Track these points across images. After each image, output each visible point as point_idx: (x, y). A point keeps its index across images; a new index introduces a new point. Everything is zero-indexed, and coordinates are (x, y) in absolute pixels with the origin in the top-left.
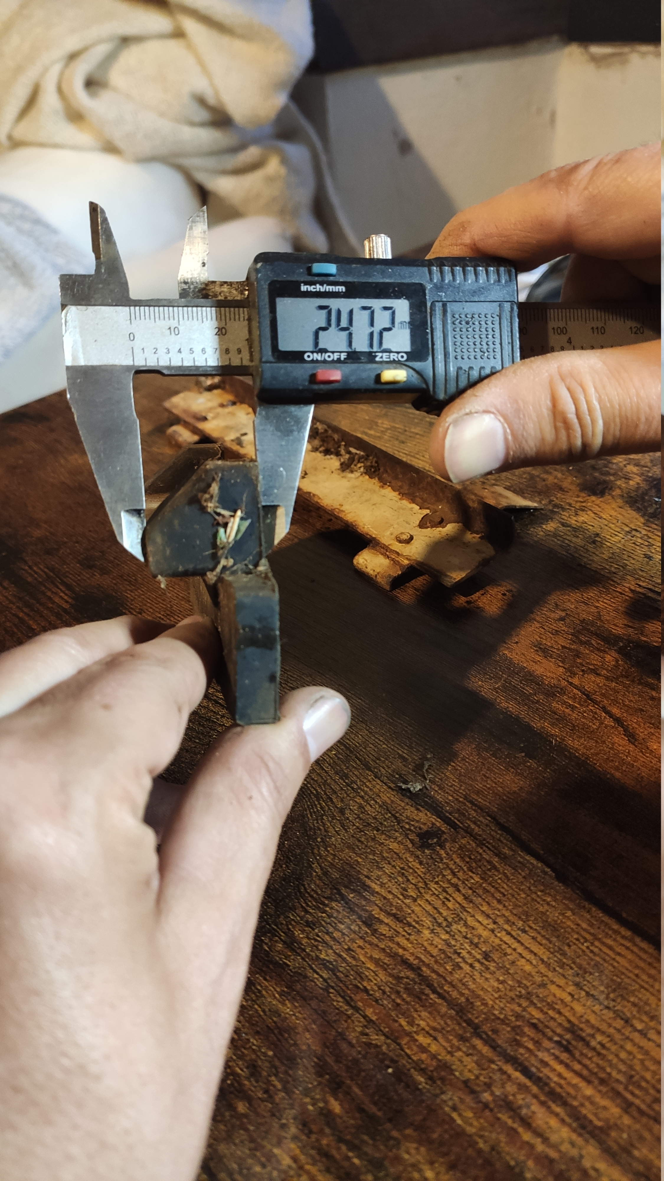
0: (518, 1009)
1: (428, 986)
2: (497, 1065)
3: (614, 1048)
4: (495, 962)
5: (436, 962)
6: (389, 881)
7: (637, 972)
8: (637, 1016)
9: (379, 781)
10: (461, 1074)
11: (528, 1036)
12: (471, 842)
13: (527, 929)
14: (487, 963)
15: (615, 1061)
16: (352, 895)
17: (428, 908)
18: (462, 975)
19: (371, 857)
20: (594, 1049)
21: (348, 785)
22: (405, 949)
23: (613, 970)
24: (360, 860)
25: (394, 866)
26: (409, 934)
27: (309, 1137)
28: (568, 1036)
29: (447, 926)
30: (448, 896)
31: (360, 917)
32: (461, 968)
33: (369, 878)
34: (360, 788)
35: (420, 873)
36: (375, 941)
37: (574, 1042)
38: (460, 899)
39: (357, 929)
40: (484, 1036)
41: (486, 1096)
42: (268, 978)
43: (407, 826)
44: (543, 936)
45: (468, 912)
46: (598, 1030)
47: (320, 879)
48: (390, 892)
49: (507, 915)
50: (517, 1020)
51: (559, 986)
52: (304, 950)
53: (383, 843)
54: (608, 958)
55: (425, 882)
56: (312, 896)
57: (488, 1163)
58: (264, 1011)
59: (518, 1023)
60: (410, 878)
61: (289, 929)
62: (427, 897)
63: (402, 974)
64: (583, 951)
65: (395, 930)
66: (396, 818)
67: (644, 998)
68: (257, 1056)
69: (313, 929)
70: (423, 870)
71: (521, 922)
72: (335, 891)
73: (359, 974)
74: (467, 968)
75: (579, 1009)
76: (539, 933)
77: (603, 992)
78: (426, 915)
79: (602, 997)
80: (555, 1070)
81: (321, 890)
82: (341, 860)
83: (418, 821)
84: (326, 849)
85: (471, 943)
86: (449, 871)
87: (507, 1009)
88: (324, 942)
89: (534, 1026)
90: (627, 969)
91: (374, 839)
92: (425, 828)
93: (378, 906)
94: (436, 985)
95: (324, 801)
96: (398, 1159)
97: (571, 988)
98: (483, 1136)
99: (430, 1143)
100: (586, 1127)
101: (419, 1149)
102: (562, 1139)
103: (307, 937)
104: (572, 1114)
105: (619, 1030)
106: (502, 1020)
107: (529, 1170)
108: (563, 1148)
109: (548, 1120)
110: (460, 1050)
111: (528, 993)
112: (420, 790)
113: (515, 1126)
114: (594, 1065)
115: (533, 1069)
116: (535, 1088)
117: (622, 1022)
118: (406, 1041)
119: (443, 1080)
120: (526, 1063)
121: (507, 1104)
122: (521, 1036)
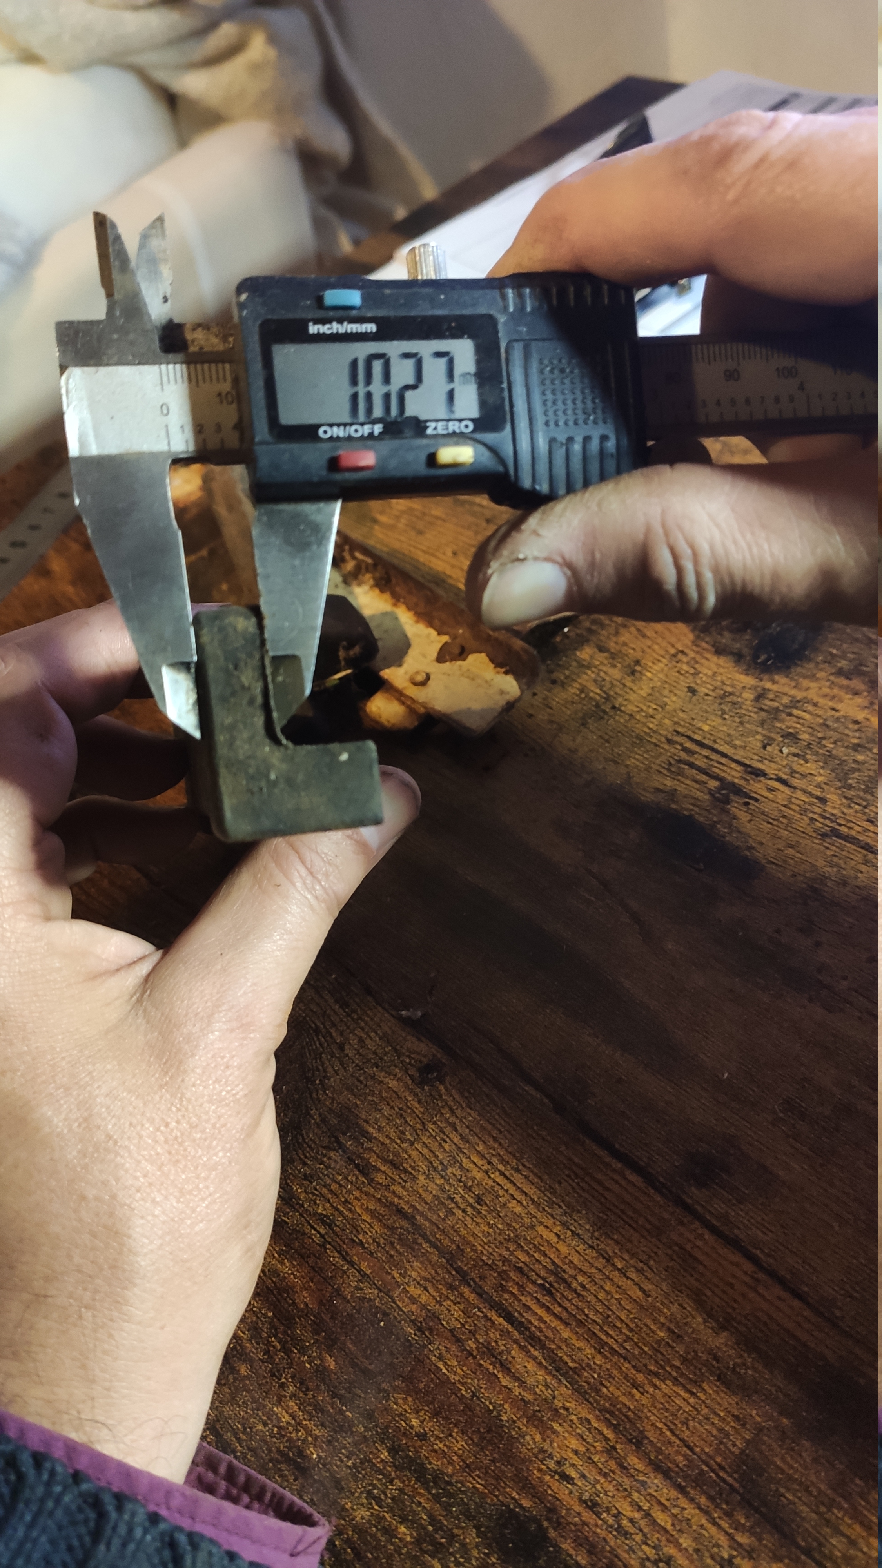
0: (506, 1253)
1: (421, 1235)
2: (482, 1312)
3: (593, 1289)
4: (487, 1205)
5: (430, 1209)
6: (387, 1124)
7: (622, 1207)
8: (619, 1253)
9: (380, 1008)
10: (448, 1323)
11: (514, 1280)
12: (472, 1075)
13: (521, 1167)
14: (479, 1207)
15: (594, 1302)
16: (349, 1143)
17: (425, 1151)
18: (455, 1221)
19: (370, 1098)
20: (575, 1291)
21: (348, 1015)
22: (400, 1198)
23: (599, 1206)
24: (358, 1102)
25: (392, 1108)
26: (405, 1182)
27: (306, 1395)
28: (551, 1279)
29: (442, 1170)
30: (445, 1137)
31: (357, 1166)
32: (453, 1214)
33: (367, 1123)
34: (360, 1018)
35: (417, 1112)
36: (372, 1191)
37: (556, 1285)
38: (456, 1139)
39: (354, 1179)
40: (472, 1283)
41: (471, 1344)
43: (408, 1060)
44: (535, 1175)
45: (464, 1153)
46: (580, 1270)
47: (318, 1126)
48: (387, 1136)
49: (501, 1153)
50: (504, 1265)
51: (547, 1227)
52: (302, 1206)
53: (382, 1082)
54: (595, 1195)
55: (423, 1123)
56: (310, 1147)
57: (468, 1407)
59: (504, 1268)
60: (408, 1119)
62: (425, 1139)
63: (397, 1225)
64: (573, 1188)
65: (391, 1178)
66: (396, 1050)
67: (627, 1235)
68: (258, 1317)
69: (311, 1183)
70: (422, 1110)
71: (515, 1161)
72: (333, 1139)
73: (355, 1227)
74: (459, 1213)
75: (563, 1249)
76: (532, 1172)
77: (588, 1230)
78: (422, 1159)
79: (586, 1236)
80: (537, 1314)
81: (319, 1138)
82: (340, 1103)
83: (418, 1053)
84: (325, 1092)
85: (465, 1186)
86: (447, 1109)
87: (495, 1254)
88: (322, 1195)
89: (520, 1270)
90: (614, 1205)
91: (373, 1077)
92: (425, 1061)
93: (375, 1153)
94: (428, 1233)
95: (323, 1037)
96: (387, 1409)
97: (557, 1229)
98: (466, 1383)
99: (417, 1393)
100: (561, 1369)
101: (406, 1398)
102: (538, 1382)
103: (305, 1191)
104: (549, 1356)
105: (600, 1270)
106: (490, 1265)
107: (506, 1413)
108: (538, 1391)
109: (526, 1364)
110: (449, 1299)
111: (517, 1236)
112: (422, 1016)
113: (496, 1372)
114: (573, 1307)
115: (516, 1314)
116: (516, 1333)
117: (604, 1261)
118: (397, 1293)
119: (431, 1330)
120: (510, 1309)
121: (489, 1351)
122: (507, 1282)
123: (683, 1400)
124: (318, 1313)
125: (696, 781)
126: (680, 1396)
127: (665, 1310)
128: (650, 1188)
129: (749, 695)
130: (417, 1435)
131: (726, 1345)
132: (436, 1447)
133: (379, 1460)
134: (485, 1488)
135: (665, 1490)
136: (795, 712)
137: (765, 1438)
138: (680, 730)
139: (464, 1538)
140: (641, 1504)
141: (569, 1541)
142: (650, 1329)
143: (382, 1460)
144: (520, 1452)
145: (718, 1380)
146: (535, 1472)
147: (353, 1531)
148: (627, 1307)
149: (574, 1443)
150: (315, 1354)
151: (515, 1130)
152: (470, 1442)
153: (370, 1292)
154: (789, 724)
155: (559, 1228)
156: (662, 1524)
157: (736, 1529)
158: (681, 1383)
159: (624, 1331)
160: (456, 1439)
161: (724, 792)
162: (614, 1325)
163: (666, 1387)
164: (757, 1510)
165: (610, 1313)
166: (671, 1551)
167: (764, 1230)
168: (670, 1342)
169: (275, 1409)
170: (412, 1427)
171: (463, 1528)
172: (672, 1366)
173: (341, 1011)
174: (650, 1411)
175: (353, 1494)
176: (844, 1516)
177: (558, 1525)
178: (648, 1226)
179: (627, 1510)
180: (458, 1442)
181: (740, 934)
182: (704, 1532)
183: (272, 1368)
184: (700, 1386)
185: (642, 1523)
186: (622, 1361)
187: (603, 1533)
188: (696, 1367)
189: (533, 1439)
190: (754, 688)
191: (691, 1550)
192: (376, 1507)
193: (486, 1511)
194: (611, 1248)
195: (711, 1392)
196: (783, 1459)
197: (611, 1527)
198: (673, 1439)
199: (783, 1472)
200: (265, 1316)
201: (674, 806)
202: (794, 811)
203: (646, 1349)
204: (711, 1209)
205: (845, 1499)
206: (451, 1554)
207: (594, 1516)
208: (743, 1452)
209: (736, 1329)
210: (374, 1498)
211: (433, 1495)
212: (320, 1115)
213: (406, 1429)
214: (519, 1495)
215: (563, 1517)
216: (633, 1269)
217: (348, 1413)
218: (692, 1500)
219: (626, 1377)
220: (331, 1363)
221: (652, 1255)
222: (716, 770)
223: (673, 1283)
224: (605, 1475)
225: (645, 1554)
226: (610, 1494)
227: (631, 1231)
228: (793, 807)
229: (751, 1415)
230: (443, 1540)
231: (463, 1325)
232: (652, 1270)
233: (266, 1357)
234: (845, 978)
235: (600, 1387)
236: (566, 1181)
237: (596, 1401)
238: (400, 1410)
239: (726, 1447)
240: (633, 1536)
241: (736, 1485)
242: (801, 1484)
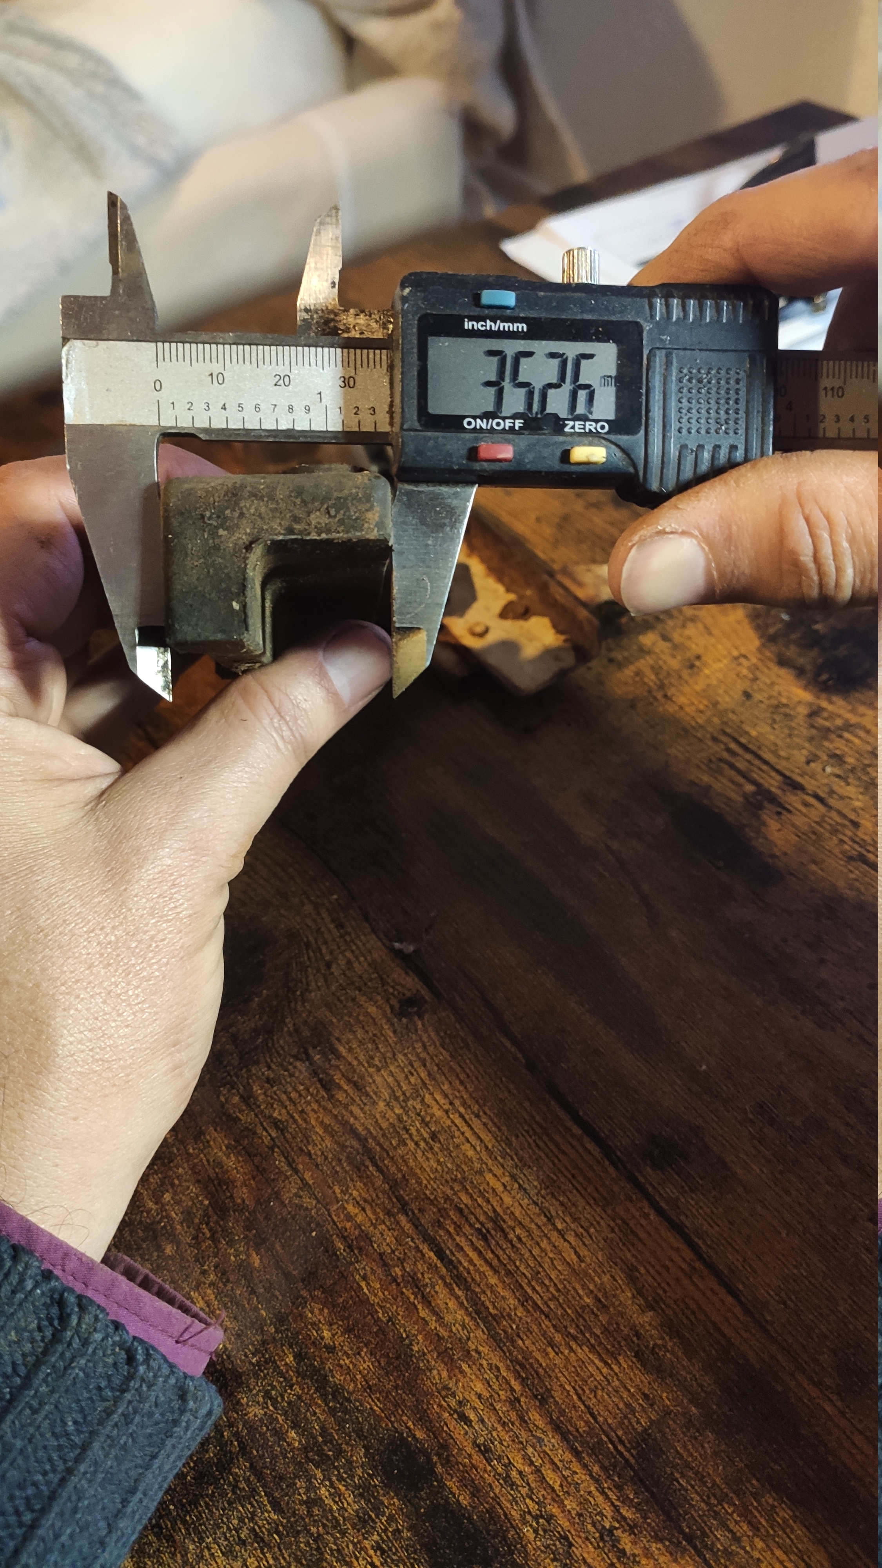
0: (449, 1192)
1: (369, 1158)
2: (415, 1243)
3: (529, 1243)
4: (440, 1142)
5: (384, 1135)
6: (359, 1046)
7: (574, 1172)
8: (561, 1215)
9: (374, 936)
10: (378, 1246)
11: (452, 1219)
12: (452, 1016)
13: (481, 1114)
14: (432, 1142)
16: (318, 1057)
17: (390, 1080)
18: (405, 1152)
19: (346, 1018)
20: (511, 1242)
21: (341, 936)
22: (356, 1118)
23: (552, 1166)
24: (334, 1020)
25: (367, 1032)
26: (365, 1104)
27: (226, 1286)
28: (490, 1225)
29: (403, 1101)
30: (413, 1071)
31: (320, 1081)
32: (405, 1144)
33: (339, 1041)
34: (352, 941)
35: (391, 1042)
36: (330, 1106)
37: (493, 1232)
38: (423, 1075)
39: (315, 1092)
40: (410, 1213)
41: (398, 1271)
42: (218, 1129)
43: (391, 990)
44: (495, 1124)
45: (428, 1089)
46: (520, 1223)
47: (290, 1035)
48: (356, 1058)
49: (465, 1097)
50: (445, 1203)
51: (495, 1175)
52: (259, 1107)
53: (362, 1005)
54: (550, 1154)
55: (394, 1052)
57: (382, 1331)
58: (208, 1161)
59: (446, 1206)
60: (380, 1046)
61: (248, 1083)
62: (392, 1068)
63: (348, 1143)
64: (529, 1144)
65: (352, 1098)
66: (382, 979)
67: (573, 1199)
68: (194, 1203)
69: (272, 1087)
70: (395, 1039)
71: (477, 1106)
72: (302, 1050)
73: (306, 1137)
74: (411, 1145)
75: (507, 1200)
76: (492, 1120)
77: (536, 1187)
78: (385, 1086)
79: (533, 1192)
80: (468, 1255)
81: (289, 1046)
82: (315, 1017)
83: (403, 986)
84: (303, 1003)
85: (423, 1120)
86: (420, 1045)
87: (439, 1191)
88: (280, 1101)
89: (460, 1211)
90: (566, 1168)
91: (354, 999)
92: (408, 994)
93: (340, 1070)
94: (377, 1158)
95: (313, 952)
96: (301, 1316)
97: (506, 1179)
98: (385, 1307)
99: (334, 1306)
100: (481, 1313)
101: (323, 1310)
102: (456, 1320)
103: (265, 1094)
104: (472, 1298)
105: (539, 1227)
106: (432, 1201)
107: (418, 1344)
108: (454, 1329)
109: (448, 1301)
110: (384, 1223)
111: (464, 1178)
112: (414, 951)
113: (416, 1302)
114: (505, 1256)
115: (448, 1252)
116: (444, 1270)
117: (545, 1220)
118: (335, 1207)
119: (361, 1249)
120: (443, 1245)
121: (414, 1282)
122: (445, 1219)
123: (595, 1367)
124: (254, 1211)
125: (733, 782)
126: (594, 1364)
127: (596, 1278)
128: (605, 1160)
129: (803, 710)
130: (326, 1346)
131: (650, 1324)
132: (342, 1362)
133: (283, 1363)
134: (383, 1412)
135: (560, 1451)
136: (847, 735)
137: (671, 1422)
138: (729, 730)
139: (351, 1456)
140: (534, 1459)
141: (454, 1480)
142: (578, 1293)
143: (286, 1364)
144: (424, 1385)
145: (635, 1357)
146: (435, 1407)
147: (243, 1426)
148: (559, 1268)
149: (479, 1387)
150: (242, 1249)
151: (483, 1077)
152: (377, 1364)
153: (308, 1202)
154: (837, 745)
155: (507, 1179)
156: (551, 1483)
157: (622, 1502)
158: (598, 1352)
159: (552, 1289)
160: (363, 1358)
161: (759, 798)
162: (543, 1282)
163: (583, 1352)
164: (648, 1489)
165: (541, 1270)
166: (555, 1510)
167: (711, 1222)
168: (595, 1309)
169: (192, 1293)
170: (322, 1338)
171: (352, 1446)
172: (592, 1333)
173: (335, 930)
174: (561, 1372)
175: (251, 1390)
176: (734, 1512)
177: (447, 1462)
178: (596, 1195)
179: (519, 1462)
180: (365, 1362)
181: (747, 935)
182: (591, 1499)
183: (198, 1254)
184: (616, 1358)
185: (531, 1478)
186: (543, 1317)
187: (489, 1479)
188: (615, 1339)
189: (440, 1374)
190: (810, 704)
191: (573, 1513)
192: (271, 1408)
193: (378, 1434)
194: (554, 1208)
195: (626, 1366)
196: (684, 1446)
197: (499, 1475)
198: (579, 1403)
199: (681, 1457)
200: (201, 1203)
201: (705, 802)
202: (825, 829)
203: (569, 1311)
204: (662, 1192)
205: (738, 1495)
206: (336, 1468)
207: (485, 1461)
208: (645, 1430)
209: (663, 1311)
210: (271, 1398)
211: (329, 1408)
212: (294, 1025)
213: (316, 1339)
214: (414, 1425)
215: (453, 1456)
216: (573, 1233)
217: (263, 1313)
218: (585, 1466)
219: (544, 1334)
220: (256, 1261)
221: (595, 1223)
222: (755, 776)
223: (610, 1254)
224: (504, 1424)
225: (528, 1507)
226: (505, 1443)
227: (578, 1195)
228: (825, 825)
229: (661, 1397)
230: (331, 1453)
231: (393, 1252)
232: (591, 1237)
233: (193, 1242)
234: (842, 999)
235: (515, 1338)
236: (523, 1135)
237: (509, 1351)
238: (314, 1319)
239: (630, 1422)
240: (520, 1489)
241: (633, 1461)
242: (697, 1473)
